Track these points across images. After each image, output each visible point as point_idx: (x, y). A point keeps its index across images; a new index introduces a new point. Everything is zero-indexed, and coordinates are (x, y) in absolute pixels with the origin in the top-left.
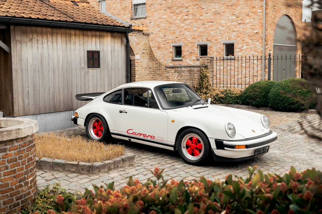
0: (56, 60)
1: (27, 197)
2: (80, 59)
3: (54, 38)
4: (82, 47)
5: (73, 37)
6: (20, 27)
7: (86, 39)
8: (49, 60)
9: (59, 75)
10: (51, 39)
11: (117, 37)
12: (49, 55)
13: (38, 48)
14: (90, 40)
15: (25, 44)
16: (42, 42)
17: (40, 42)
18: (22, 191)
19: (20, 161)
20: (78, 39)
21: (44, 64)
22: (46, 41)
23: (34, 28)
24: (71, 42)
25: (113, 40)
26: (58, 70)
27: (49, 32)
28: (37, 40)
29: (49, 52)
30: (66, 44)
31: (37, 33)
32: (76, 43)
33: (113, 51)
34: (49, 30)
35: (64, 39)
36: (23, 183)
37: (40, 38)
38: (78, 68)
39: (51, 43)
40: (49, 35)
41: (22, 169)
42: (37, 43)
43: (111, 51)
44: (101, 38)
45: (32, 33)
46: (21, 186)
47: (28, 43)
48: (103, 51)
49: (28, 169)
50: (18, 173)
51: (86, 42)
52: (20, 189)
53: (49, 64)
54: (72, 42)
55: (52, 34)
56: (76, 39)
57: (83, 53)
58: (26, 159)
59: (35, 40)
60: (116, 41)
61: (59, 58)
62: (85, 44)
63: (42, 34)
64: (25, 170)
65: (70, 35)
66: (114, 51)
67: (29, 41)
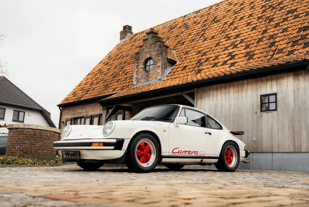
0: (228, 108)
1: (14, 154)
2: (253, 104)
3: (227, 90)
4: (254, 93)
5: (246, 85)
6: (201, 88)
7: (260, 84)
8: (221, 109)
9: (230, 120)
10: (224, 92)
11: (303, 74)
12: (222, 105)
13: (213, 100)
14: (264, 85)
15: (204, 99)
16: (216, 96)
17: (215, 95)
18: (12, 150)
19: (14, 138)
20: (251, 86)
21: (217, 112)
22: (220, 94)
23: (211, 87)
24: (242, 91)
25: (297, 78)
26: (230, 116)
27: (223, 86)
28: (213, 94)
29: (222, 102)
30: (237, 93)
31: (213, 89)
32: (248, 91)
33: (296, 90)
34: (223, 85)
35: (236, 89)
36: (13, 147)
37: (215, 93)
38: (250, 113)
39: (224, 94)
40: (223, 89)
41: (14, 141)
42: (213, 97)
43: (294, 91)
44: (279, 80)
45: (210, 90)
46: (12, 148)
47: (206, 98)
48: (282, 92)
49: (17, 142)
50: (12, 142)
51: (260, 87)
52: (12, 149)
53: (221, 112)
54: (244, 91)
55: (225, 88)
56: (249, 87)
57: (256, 98)
58: (17, 138)
59: (211, 95)
60: (301, 78)
61: (231, 106)
62: (258, 90)
63: (217, 89)
64: (15, 142)
65: (243, 85)
66: (298, 90)
67: (207, 96)
